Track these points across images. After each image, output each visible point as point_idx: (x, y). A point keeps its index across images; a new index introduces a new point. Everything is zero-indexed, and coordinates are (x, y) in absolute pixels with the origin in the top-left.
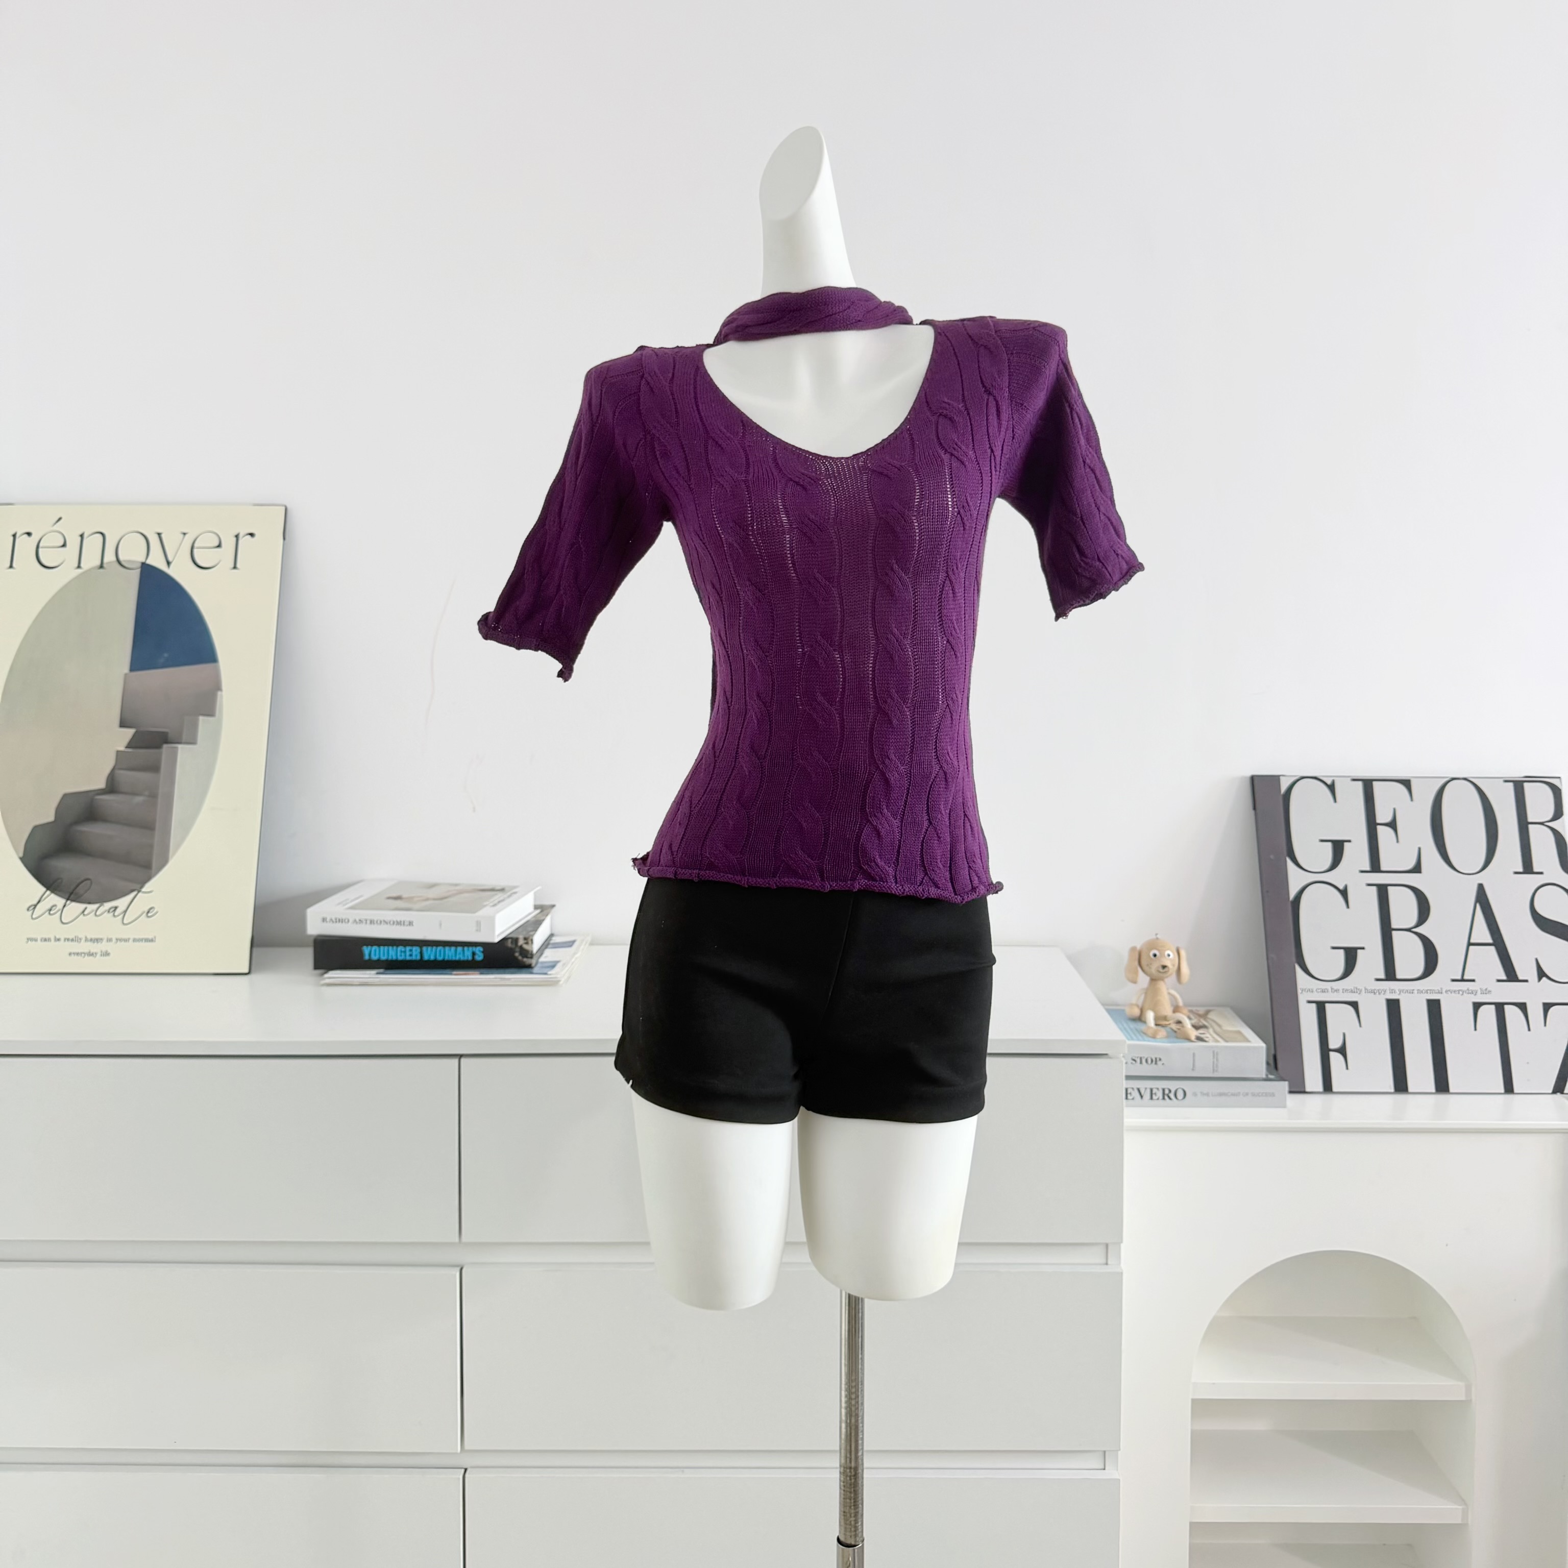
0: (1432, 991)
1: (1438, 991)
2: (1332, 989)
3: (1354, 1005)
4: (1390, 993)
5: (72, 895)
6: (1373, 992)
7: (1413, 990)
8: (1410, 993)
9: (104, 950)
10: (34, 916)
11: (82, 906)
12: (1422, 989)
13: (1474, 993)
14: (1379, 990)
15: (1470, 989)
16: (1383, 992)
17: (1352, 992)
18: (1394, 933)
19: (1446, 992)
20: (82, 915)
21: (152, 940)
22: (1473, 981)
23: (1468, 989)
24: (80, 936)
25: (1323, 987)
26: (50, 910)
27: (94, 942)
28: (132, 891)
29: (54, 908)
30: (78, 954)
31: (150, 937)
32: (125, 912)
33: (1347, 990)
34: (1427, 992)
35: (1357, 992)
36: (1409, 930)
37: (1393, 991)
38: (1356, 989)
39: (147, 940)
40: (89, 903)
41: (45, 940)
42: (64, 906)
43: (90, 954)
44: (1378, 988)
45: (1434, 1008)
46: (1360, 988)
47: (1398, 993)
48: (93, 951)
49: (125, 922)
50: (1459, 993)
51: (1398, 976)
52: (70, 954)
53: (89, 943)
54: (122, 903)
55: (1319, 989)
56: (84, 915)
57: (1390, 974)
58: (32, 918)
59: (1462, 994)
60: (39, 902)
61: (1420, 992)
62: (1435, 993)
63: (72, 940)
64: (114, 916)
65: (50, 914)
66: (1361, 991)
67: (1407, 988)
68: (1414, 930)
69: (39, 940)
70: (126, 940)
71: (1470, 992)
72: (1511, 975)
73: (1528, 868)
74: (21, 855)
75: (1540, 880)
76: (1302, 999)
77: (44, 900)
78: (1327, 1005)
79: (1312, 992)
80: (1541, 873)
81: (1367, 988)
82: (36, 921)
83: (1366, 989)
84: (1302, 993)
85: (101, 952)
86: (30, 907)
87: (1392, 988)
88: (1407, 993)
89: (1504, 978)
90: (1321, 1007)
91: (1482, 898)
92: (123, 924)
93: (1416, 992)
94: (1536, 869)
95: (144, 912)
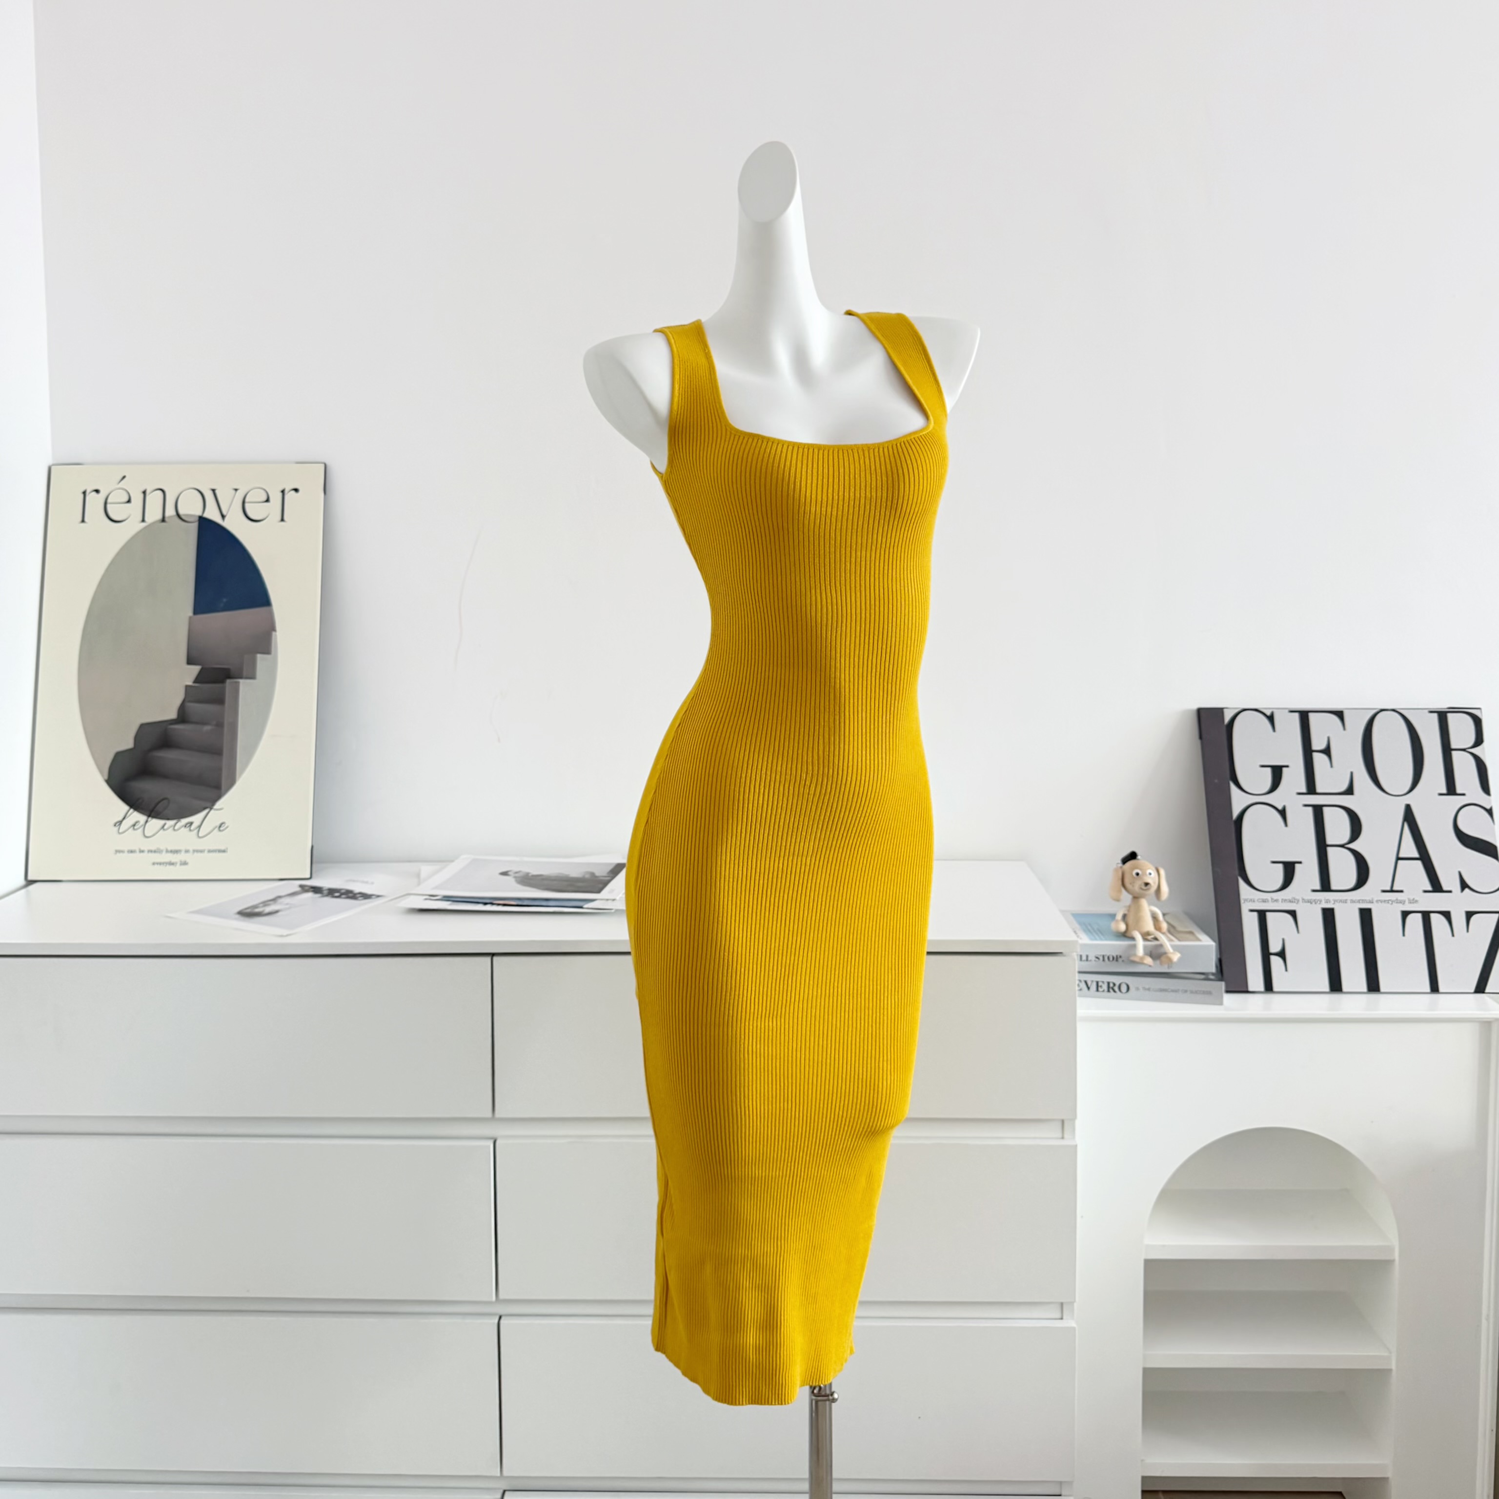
0: (1363, 901)
1: (1368, 901)
2: (1272, 899)
3: (1293, 913)
4: (1325, 902)
5: (152, 812)
6: (1310, 902)
7: (1346, 900)
8: (1344, 902)
9: (183, 859)
10: (121, 831)
11: (162, 822)
12: (1354, 899)
13: (1402, 902)
14: (1315, 900)
15: (1399, 898)
16: (1319, 902)
17: (1290, 901)
18: (1329, 849)
19: (1377, 901)
20: (162, 830)
21: (224, 851)
22: (1402, 891)
23: (1397, 900)
24: (162, 848)
25: (1265, 898)
26: (134, 825)
27: (174, 853)
28: (205, 808)
29: (137, 824)
30: (160, 864)
31: (223, 848)
32: (200, 827)
33: (1284, 901)
34: (1359, 901)
35: (1295, 902)
36: (1342, 846)
37: (1327, 901)
38: (1295, 899)
39: (220, 851)
40: (168, 819)
41: (132, 852)
42: (147, 822)
43: (171, 864)
44: (1314, 898)
45: (1366, 916)
46: (1297, 897)
47: (1333, 902)
48: (173, 861)
49: (200, 835)
50: (1388, 903)
51: (1333, 887)
52: (154, 864)
53: (170, 855)
54: (196, 819)
55: (1259, 899)
56: (164, 830)
57: (1326, 886)
58: (119, 833)
59: (1392, 904)
60: (124, 818)
61: (1353, 901)
62: (1367, 902)
63: (155, 852)
64: (190, 830)
65: (134, 829)
66: (1298, 901)
67: (1340, 898)
68: (1347, 846)
69: (126, 852)
70: (202, 851)
71: (1398, 901)
72: (1436, 886)
73: (1451, 789)
74: (106, 777)
75: (1462, 801)
76: (1245, 908)
77: (128, 817)
78: (1268, 914)
79: (1254, 901)
80: (1464, 795)
81: (1306, 898)
82: (123, 835)
83: (1303, 899)
84: (1244, 902)
85: (181, 861)
86: (118, 822)
87: (1327, 898)
88: (1341, 903)
89: (1430, 888)
90: (1262, 915)
91: (1409, 817)
92: (199, 837)
93: (1349, 901)
94: (1459, 791)
95: (216, 827)
